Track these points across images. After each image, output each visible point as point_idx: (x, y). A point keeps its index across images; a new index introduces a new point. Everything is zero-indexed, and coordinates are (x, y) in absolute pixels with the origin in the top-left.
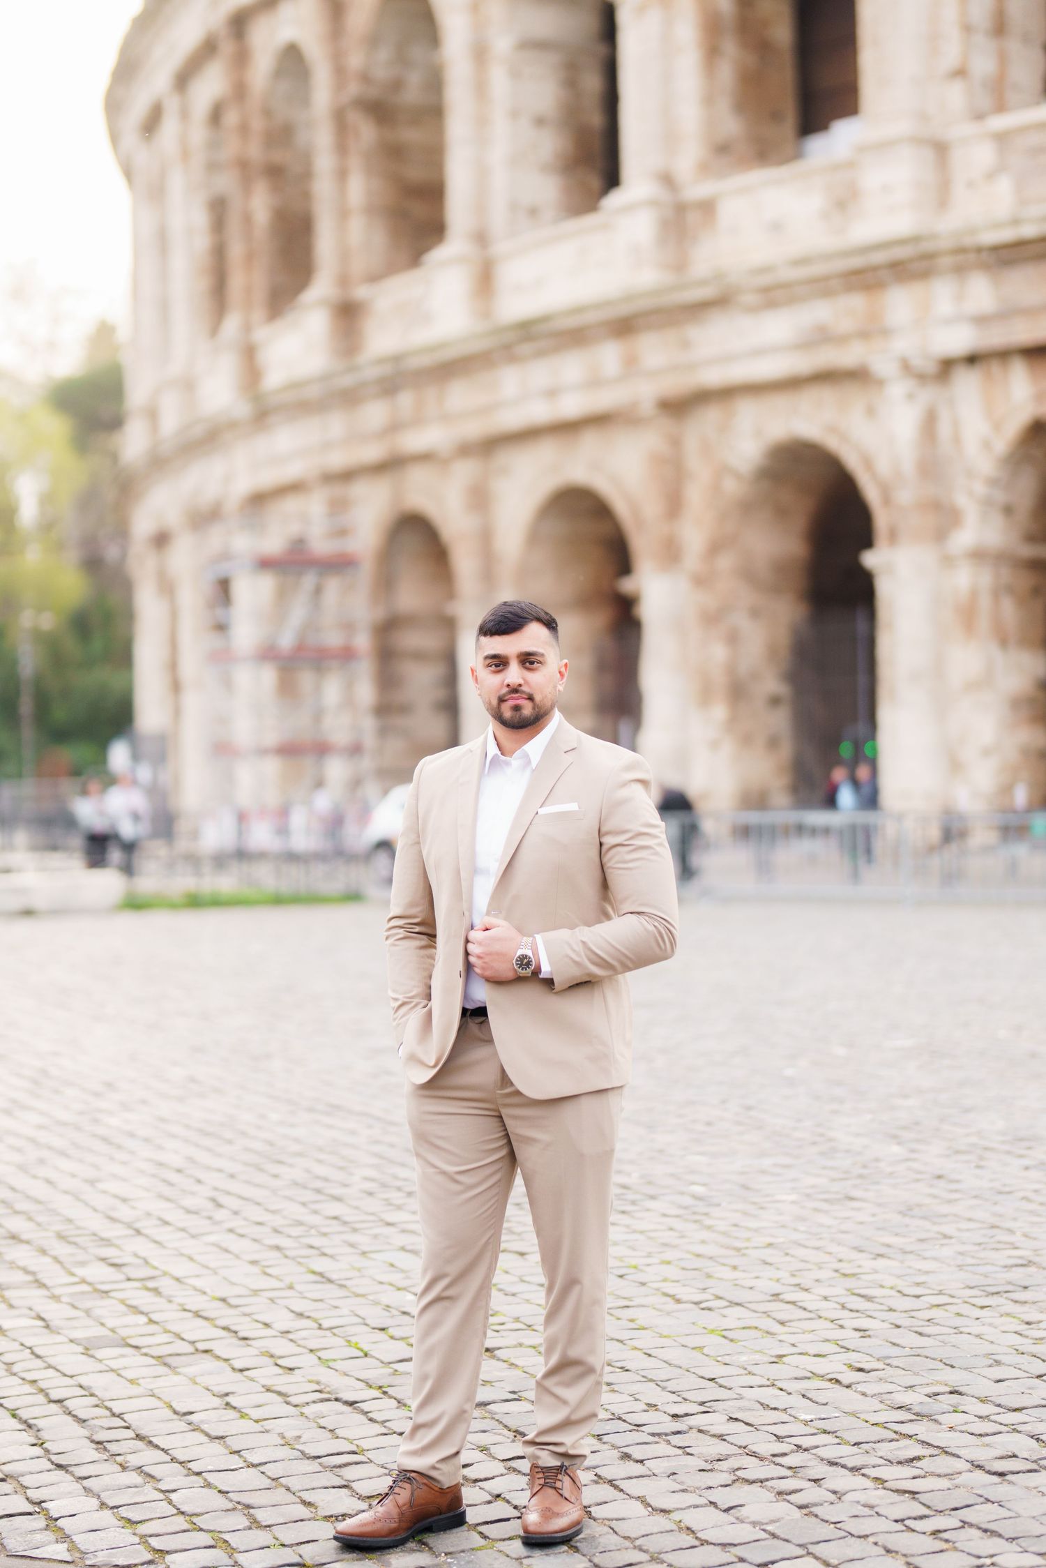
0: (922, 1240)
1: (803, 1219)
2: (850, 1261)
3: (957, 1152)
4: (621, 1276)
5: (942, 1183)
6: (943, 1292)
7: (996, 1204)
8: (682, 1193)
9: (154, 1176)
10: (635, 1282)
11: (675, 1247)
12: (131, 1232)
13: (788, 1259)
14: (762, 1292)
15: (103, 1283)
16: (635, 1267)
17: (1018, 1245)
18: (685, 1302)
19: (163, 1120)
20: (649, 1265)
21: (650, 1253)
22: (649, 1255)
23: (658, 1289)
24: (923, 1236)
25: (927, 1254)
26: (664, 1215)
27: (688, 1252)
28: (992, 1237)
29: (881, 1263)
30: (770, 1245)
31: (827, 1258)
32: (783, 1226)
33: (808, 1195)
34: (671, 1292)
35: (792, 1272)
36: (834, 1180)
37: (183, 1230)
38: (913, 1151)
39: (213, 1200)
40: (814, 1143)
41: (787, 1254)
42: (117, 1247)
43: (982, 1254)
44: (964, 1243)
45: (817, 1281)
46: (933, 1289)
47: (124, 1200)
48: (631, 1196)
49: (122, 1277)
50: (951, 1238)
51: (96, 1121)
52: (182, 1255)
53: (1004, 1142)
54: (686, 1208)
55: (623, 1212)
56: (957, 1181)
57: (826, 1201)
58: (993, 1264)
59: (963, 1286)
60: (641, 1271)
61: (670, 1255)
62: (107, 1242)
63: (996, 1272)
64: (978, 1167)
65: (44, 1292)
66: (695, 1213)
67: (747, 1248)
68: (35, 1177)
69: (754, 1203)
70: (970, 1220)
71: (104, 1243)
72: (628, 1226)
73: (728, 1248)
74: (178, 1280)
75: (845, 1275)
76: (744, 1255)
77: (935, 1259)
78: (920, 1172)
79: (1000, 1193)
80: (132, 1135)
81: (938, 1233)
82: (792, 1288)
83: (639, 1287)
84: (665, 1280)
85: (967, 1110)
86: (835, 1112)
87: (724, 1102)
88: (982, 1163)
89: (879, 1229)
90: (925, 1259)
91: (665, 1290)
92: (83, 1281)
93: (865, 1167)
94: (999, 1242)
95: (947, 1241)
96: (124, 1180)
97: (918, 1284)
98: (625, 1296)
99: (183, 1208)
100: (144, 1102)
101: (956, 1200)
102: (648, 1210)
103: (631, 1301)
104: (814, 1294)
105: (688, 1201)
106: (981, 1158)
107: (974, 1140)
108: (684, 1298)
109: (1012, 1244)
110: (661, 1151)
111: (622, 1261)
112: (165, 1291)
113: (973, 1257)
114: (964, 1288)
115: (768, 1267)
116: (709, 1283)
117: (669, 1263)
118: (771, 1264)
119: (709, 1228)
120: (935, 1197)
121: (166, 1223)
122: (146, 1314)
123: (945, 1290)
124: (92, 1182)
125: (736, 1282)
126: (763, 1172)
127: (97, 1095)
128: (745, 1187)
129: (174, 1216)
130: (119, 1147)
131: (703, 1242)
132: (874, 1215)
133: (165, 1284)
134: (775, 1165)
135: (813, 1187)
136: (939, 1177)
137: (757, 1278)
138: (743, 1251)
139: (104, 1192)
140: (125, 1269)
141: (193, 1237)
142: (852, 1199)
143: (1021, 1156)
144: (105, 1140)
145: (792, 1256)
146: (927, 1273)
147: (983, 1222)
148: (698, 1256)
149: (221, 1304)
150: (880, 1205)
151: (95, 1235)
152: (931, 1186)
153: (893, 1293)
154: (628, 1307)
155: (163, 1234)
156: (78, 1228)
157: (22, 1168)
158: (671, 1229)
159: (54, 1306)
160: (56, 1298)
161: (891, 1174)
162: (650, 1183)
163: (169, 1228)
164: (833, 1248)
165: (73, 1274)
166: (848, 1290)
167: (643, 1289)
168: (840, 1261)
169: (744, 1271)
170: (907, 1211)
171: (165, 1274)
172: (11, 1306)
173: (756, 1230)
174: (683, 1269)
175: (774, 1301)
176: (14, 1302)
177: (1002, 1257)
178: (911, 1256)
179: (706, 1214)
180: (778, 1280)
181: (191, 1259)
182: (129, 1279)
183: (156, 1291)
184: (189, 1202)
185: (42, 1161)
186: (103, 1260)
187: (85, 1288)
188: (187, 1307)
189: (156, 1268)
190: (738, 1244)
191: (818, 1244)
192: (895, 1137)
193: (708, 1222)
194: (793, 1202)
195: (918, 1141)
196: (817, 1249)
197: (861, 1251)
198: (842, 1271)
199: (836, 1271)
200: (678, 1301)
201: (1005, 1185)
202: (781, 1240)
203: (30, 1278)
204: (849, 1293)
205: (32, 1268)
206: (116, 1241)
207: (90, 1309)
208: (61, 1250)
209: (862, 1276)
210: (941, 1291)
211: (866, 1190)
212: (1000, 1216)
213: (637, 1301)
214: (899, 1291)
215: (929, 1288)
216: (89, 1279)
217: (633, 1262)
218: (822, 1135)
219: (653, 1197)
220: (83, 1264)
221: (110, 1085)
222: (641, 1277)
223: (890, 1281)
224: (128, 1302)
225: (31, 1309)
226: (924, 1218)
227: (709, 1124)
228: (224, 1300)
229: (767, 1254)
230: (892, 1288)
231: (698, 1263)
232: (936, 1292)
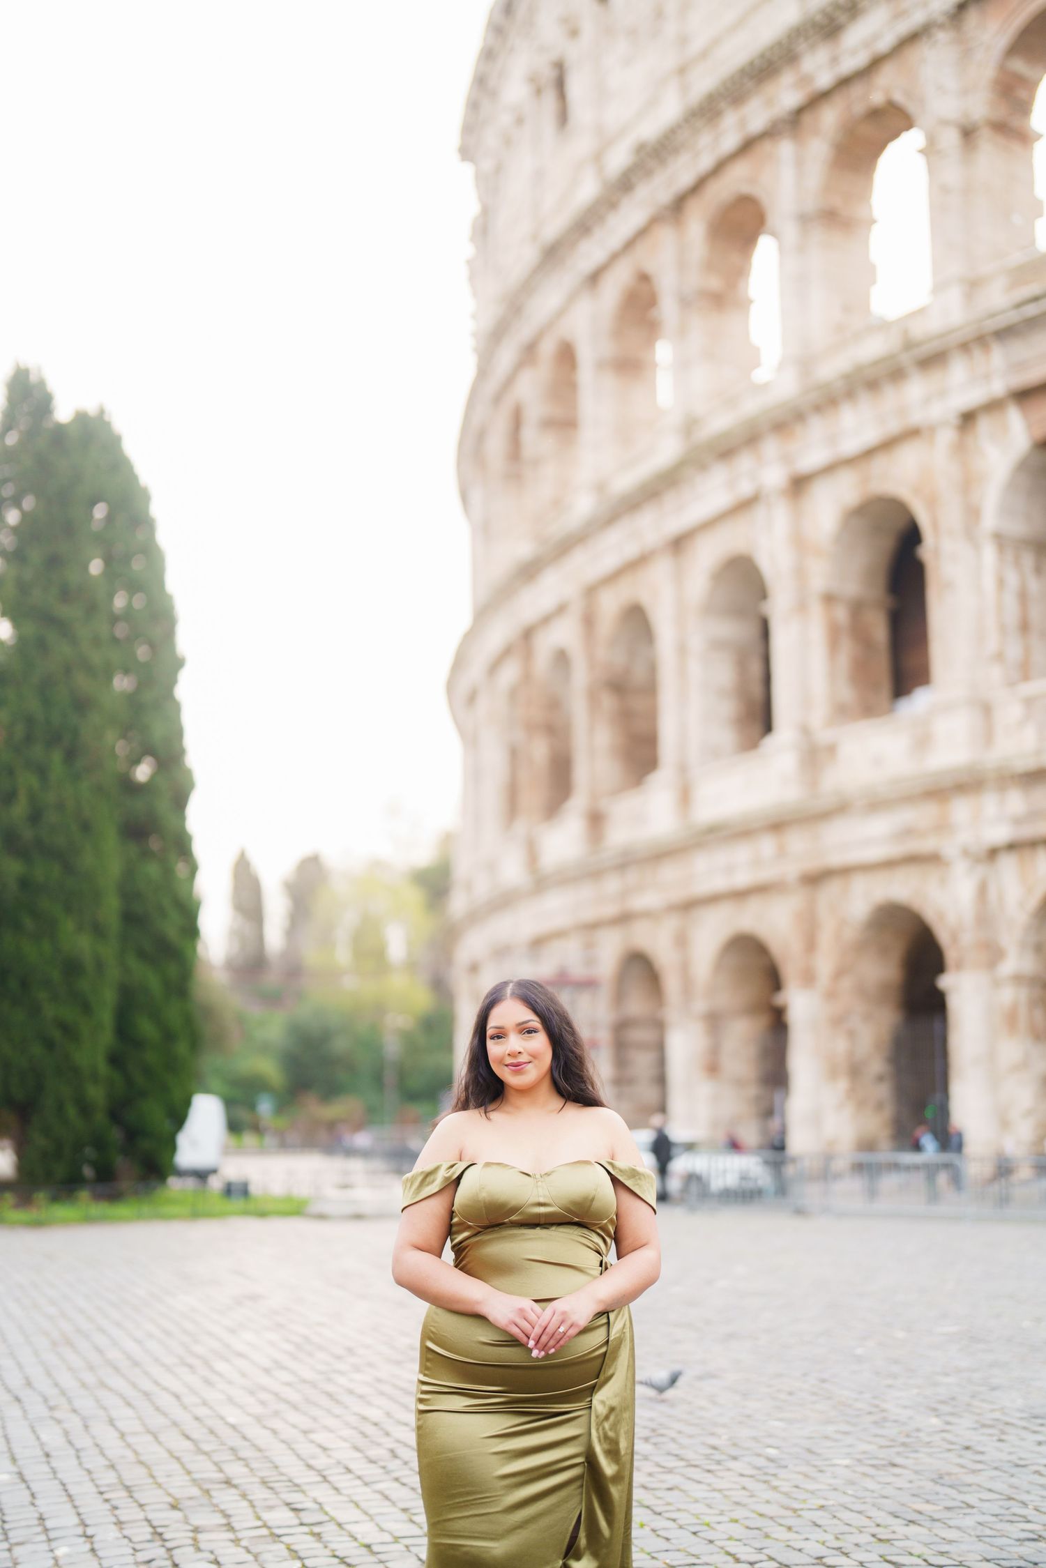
0: (948, 1509)
1: (852, 1483)
2: (886, 1527)
3: (984, 1426)
4: (695, 1533)
5: (968, 1454)
6: (963, 1563)
7: (1012, 1476)
8: (759, 1455)
9: (355, 1428)
10: (705, 1539)
11: (744, 1505)
12: (319, 1479)
13: (835, 1521)
14: (808, 1555)
15: (279, 1527)
16: (708, 1525)
17: (1030, 1518)
18: (743, 1562)
19: (379, 1380)
20: (719, 1523)
21: (722, 1511)
22: (722, 1513)
23: (722, 1548)
24: (951, 1504)
25: (951, 1523)
26: (742, 1475)
27: (753, 1511)
28: (1008, 1509)
29: (913, 1529)
30: (822, 1507)
31: (866, 1522)
32: (835, 1489)
33: (859, 1460)
34: (733, 1551)
35: (836, 1534)
36: (881, 1447)
37: (359, 1478)
38: (948, 1423)
39: (392, 1451)
40: (870, 1413)
41: (835, 1517)
42: (303, 1492)
43: (999, 1526)
44: (984, 1514)
45: (857, 1545)
46: (955, 1560)
47: (325, 1449)
48: (718, 1457)
49: (296, 1522)
50: (973, 1507)
51: (329, 1380)
52: (352, 1501)
53: (1022, 1419)
54: (759, 1469)
55: (709, 1471)
56: (982, 1453)
57: (873, 1466)
58: (1007, 1537)
59: (980, 1558)
60: (713, 1528)
61: (739, 1513)
62: (297, 1487)
63: (1010, 1545)
64: (1000, 1440)
65: (230, 1535)
66: (766, 1474)
67: (802, 1509)
68: (265, 1427)
69: (815, 1466)
70: (990, 1490)
71: (296, 1489)
72: (709, 1485)
73: (787, 1508)
74: (340, 1525)
75: (880, 1540)
76: (799, 1516)
77: (959, 1528)
78: (952, 1443)
79: (1017, 1466)
80: (351, 1392)
81: (963, 1502)
82: (835, 1552)
83: (706, 1544)
84: (730, 1539)
85: (994, 1389)
86: (890, 1386)
87: (805, 1375)
88: (1003, 1437)
89: (914, 1495)
90: (950, 1527)
91: (728, 1549)
92: (265, 1526)
93: (908, 1436)
94: (1015, 1515)
95: (969, 1511)
96: (331, 1431)
97: (942, 1553)
98: (694, 1553)
99: (367, 1457)
100: (371, 1365)
101: (980, 1471)
102: (729, 1470)
103: (698, 1558)
104: (851, 1559)
105: (761, 1462)
106: (1003, 1432)
107: (997, 1415)
108: (742, 1557)
109: (1024, 1517)
110: (749, 1416)
111: (698, 1518)
112: (326, 1537)
113: (991, 1528)
114: (981, 1561)
115: (817, 1529)
116: (767, 1543)
117: (736, 1521)
118: (819, 1526)
119: (775, 1488)
120: (962, 1466)
121: (349, 1471)
122: (300, 1558)
123: (965, 1561)
124: (305, 1432)
125: (789, 1543)
126: (827, 1438)
127: (339, 1358)
128: (810, 1451)
129: (359, 1466)
130: (338, 1402)
131: (768, 1502)
132: (911, 1482)
133: (329, 1530)
134: (836, 1431)
135: (864, 1453)
136: (967, 1448)
137: (807, 1539)
138: (800, 1513)
139: (312, 1442)
140: (302, 1514)
141: (366, 1484)
142: (894, 1465)
143: (1035, 1432)
144: (330, 1395)
145: (839, 1519)
146: (951, 1542)
147: (1001, 1494)
148: (761, 1515)
149: (364, 1551)
150: (916, 1472)
151: (290, 1481)
152: (960, 1456)
153: (920, 1561)
154: (694, 1564)
155: (343, 1481)
156: (282, 1474)
157: (258, 1419)
158: (744, 1488)
159: (233, 1549)
160: (236, 1541)
161: (929, 1443)
162: (735, 1445)
163: (350, 1476)
164: (874, 1513)
165: (259, 1518)
166: (881, 1556)
167: (711, 1546)
168: (878, 1525)
169: (797, 1532)
170: (938, 1479)
171: (332, 1519)
172: (199, 1550)
173: (812, 1493)
174: (748, 1528)
175: (818, 1564)
176: (202, 1546)
177: (1015, 1530)
178: (938, 1524)
179: (774, 1475)
180: (823, 1543)
181: (357, 1505)
182: (302, 1524)
183: (318, 1536)
184: (374, 1452)
185: (276, 1413)
186: (288, 1504)
187: (264, 1532)
188: (337, 1553)
189: (327, 1514)
190: (796, 1506)
191: (861, 1507)
192: (935, 1410)
193: (775, 1483)
194: (847, 1466)
195: (952, 1414)
196: (860, 1512)
197: (897, 1517)
198: (879, 1536)
199: (874, 1536)
200: (738, 1561)
201: (1021, 1459)
202: (831, 1503)
203: (224, 1521)
204: (881, 1559)
205: (229, 1512)
206: (305, 1488)
207: (260, 1553)
208: (259, 1494)
209: (895, 1543)
210: (961, 1562)
211: (907, 1458)
212: (1016, 1488)
213: (704, 1559)
214: (925, 1560)
215: (951, 1558)
216: (270, 1524)
217: (707, 1519)
218: (877, 1406)
219: (735, 1458)
220: (270, 1508)
221: (350, 1351)
222: (711, 1535)
223: (919, 1549)
224: (293, 1547)
225: (212, 1552)
226: (951, 1486)
227: (790, 1394)
228: (368, 1546)
229: (818, 1516)
230: (919, 1557)
231: (760, 1522)
232: (957, 1563)
